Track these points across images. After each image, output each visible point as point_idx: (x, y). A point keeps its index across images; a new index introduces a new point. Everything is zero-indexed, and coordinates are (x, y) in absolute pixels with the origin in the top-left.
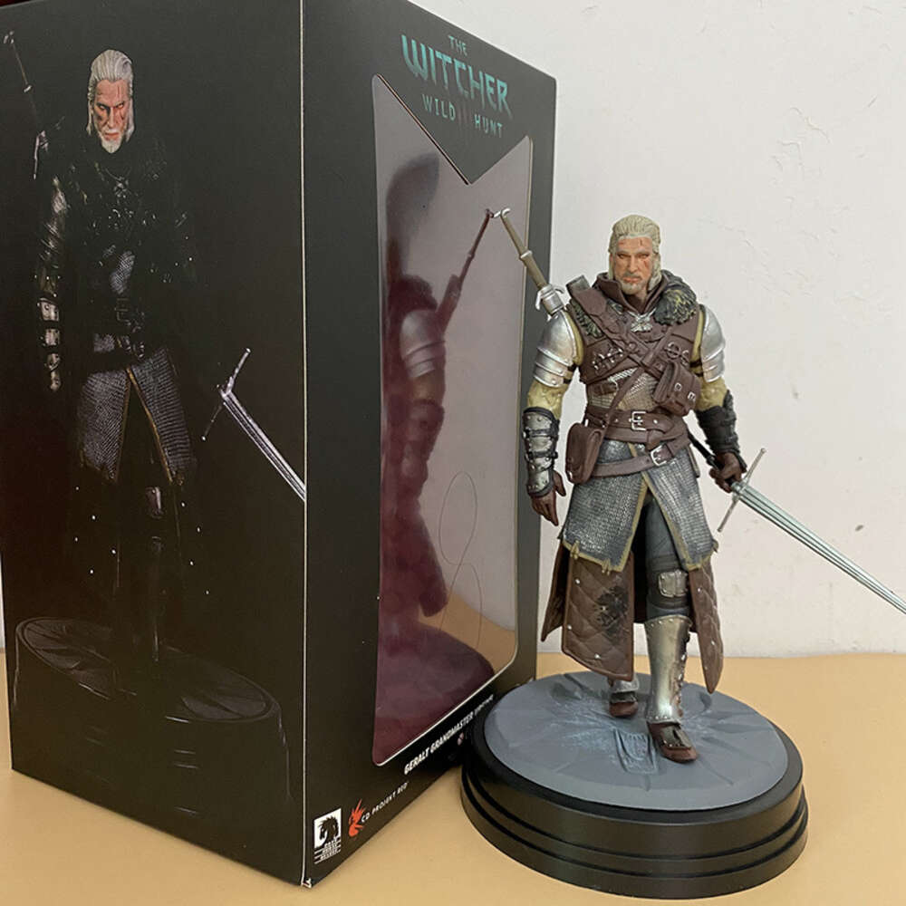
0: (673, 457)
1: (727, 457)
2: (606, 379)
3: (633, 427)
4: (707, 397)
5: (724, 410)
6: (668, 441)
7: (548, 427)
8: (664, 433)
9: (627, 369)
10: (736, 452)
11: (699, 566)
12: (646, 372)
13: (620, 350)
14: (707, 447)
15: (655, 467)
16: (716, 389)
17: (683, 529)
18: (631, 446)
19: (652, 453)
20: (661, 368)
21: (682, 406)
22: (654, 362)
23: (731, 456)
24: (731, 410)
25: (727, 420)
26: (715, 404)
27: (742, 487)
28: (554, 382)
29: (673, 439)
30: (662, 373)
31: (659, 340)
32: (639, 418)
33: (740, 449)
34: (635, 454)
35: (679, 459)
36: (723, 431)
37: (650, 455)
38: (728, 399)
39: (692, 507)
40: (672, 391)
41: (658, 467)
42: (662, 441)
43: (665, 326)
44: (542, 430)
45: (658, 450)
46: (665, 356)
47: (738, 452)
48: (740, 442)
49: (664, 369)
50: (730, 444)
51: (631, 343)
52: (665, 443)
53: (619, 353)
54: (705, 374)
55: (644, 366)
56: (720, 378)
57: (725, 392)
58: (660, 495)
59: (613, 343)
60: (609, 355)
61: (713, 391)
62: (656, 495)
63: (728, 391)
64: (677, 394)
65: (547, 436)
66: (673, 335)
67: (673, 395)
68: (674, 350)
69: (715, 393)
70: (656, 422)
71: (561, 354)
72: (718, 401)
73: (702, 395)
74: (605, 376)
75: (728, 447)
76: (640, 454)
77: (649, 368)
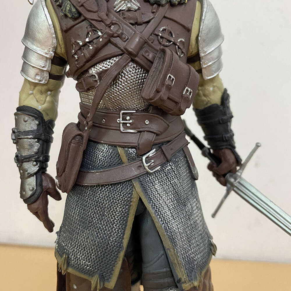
0: (168, 161)
1: (224, 153)
2: (87, 71)
3: (122, 129)
4: (205, 95)
5: (221, 108)
6: (162, 144)
7: (35, 128)
8: (157, 135)
9: (110, 58)
10: (232, 148)
11: (196, 284)
12: (133, 61)
13: (100, 34)
14: (205, 143)
15: (148, 173)
16: (214, 87)
17: (179, 243)
18: (120, 150)
19: (144, 158)
20: (150, 57)
21: (176, 103)
22: (141, 48)
23: (228, 153)
24: (228, 108)
25: (225, 118)
26: (213, 102)
27: (235, 179)
28: (38, 78)
29: (169, 142)
30: (152, 63)
31: (148, 22)
32: (128, 118)
33: (236, 145)
34: (124, 159)
35: (175, 163)
36: (220, 128)
37: (142, 160)
38: (225, 98)
39: (189, 216)
40: (163, 84)
41: (150, 174)
42: (155, 145)
43: (155, 6)
44: (28, 132)
45: (151, 154)
46: (156, 42)
47: (234, 147)
48: (235, 138)
49: (154, 58)
50: (227, 141)
51: (113, 24)
52: (159, 146)
53: (99, 37)
54: (203, 71)
55: (130, 53)
56: (218, 75)
57: (223, 91)
58: (154, 206)
59: (91, 25)
60: (87, 40)
61: (211, 89)
62: (149, 206)
63: (225, 90)
64: (169, 88)
65: (34, 138)
66: (165, 17)
67: (164, 89)
68: (166, 36)
69: (214, 91)
70: (147, 122)
71: (41, 43)
72: (215, 99)
73: (201, 92)
74: (85, 68)
75: (225, 144)
76: (131, 159)
77: (136, 56)
